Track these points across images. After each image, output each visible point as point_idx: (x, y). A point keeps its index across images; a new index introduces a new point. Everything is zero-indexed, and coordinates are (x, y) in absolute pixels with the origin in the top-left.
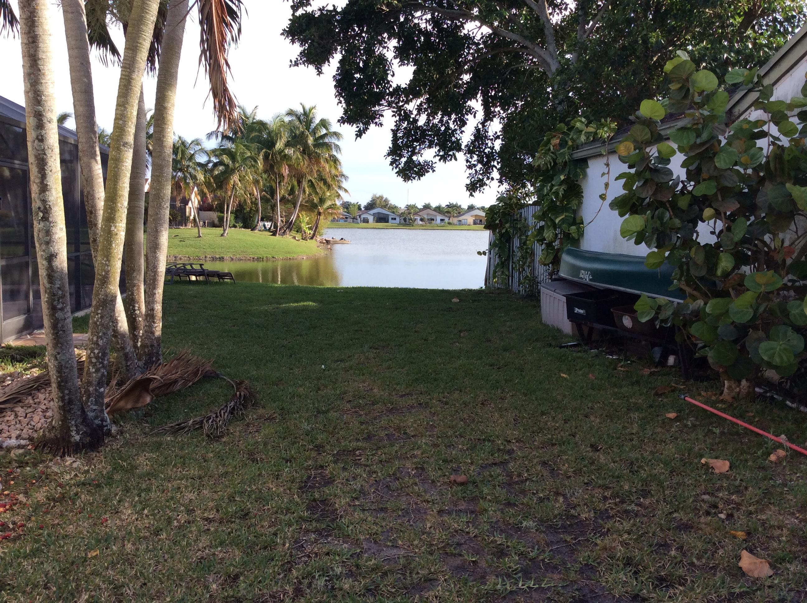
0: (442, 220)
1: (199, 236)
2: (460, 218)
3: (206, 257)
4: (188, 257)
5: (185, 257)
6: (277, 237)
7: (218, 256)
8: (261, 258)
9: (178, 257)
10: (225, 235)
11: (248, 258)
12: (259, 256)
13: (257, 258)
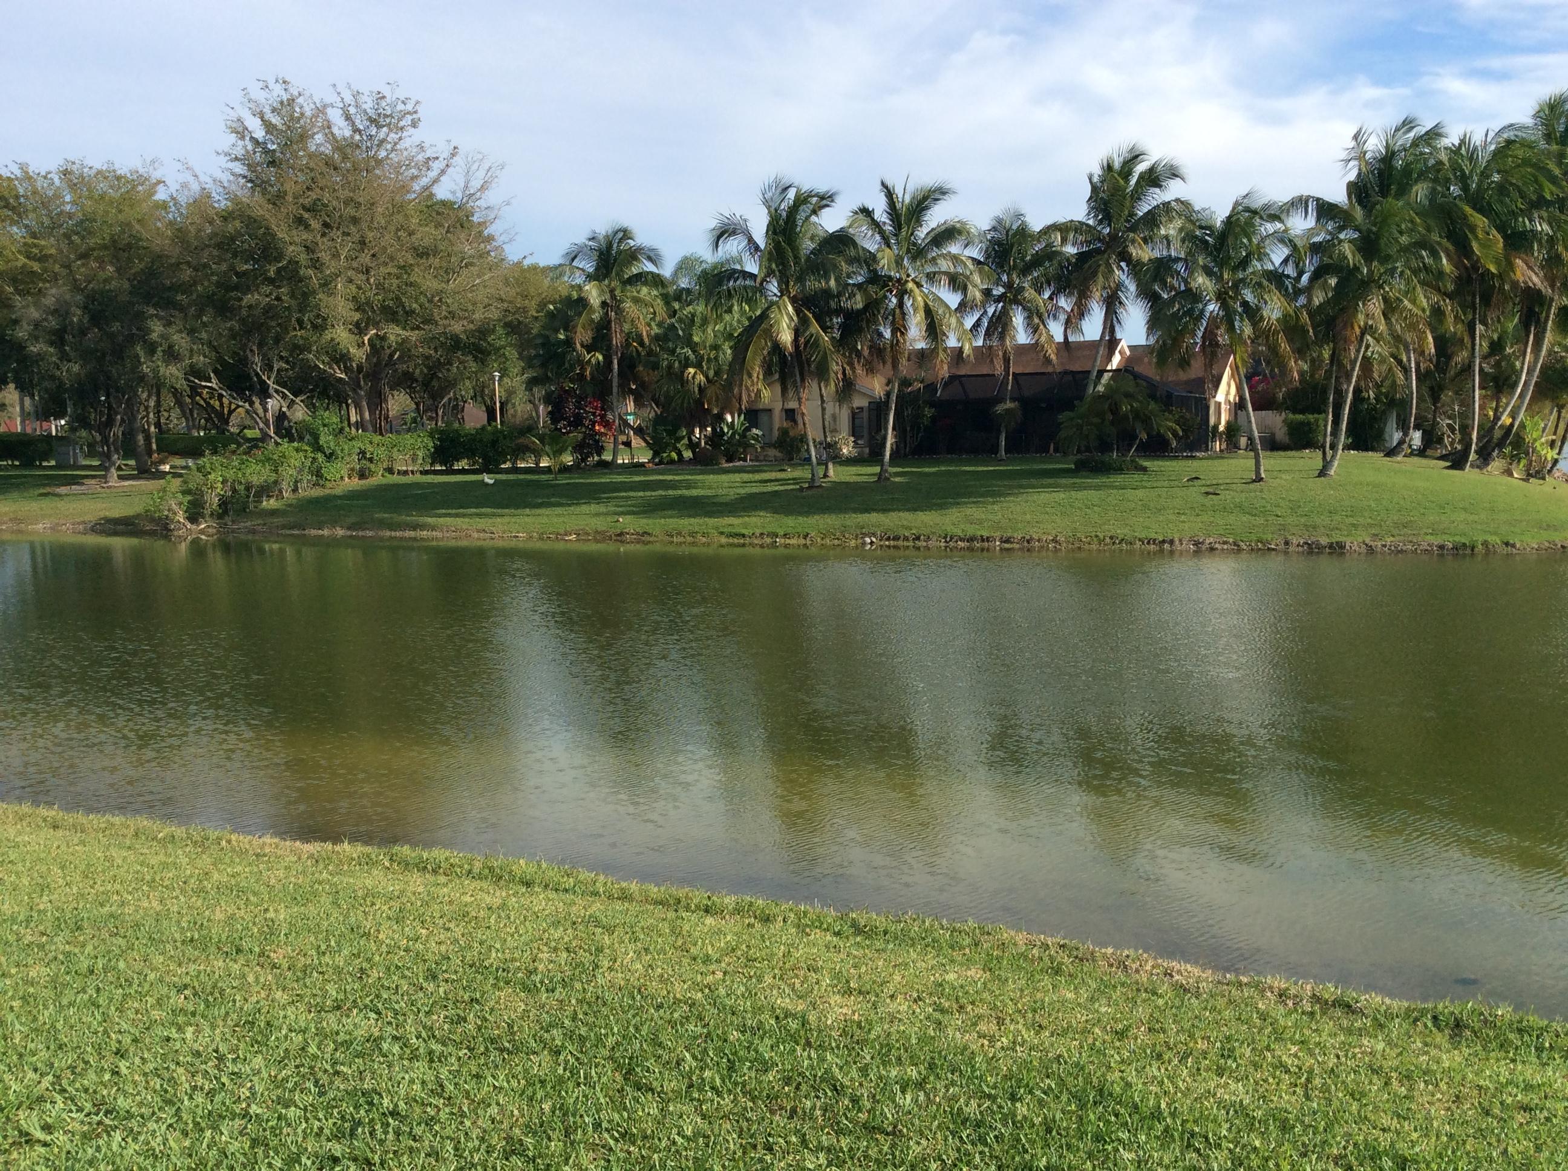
1: (1258, 478)
3: (1287, 543)
4: (1235, 544)
5: (1225, 543)
6: (1469, 474)
7: (1324, 541)
8: (1464, 545)
9: (1202, 543)
10: (1332, 472)
11: (1425, 546)
12: (1457, 539)
13: (1455, 548)
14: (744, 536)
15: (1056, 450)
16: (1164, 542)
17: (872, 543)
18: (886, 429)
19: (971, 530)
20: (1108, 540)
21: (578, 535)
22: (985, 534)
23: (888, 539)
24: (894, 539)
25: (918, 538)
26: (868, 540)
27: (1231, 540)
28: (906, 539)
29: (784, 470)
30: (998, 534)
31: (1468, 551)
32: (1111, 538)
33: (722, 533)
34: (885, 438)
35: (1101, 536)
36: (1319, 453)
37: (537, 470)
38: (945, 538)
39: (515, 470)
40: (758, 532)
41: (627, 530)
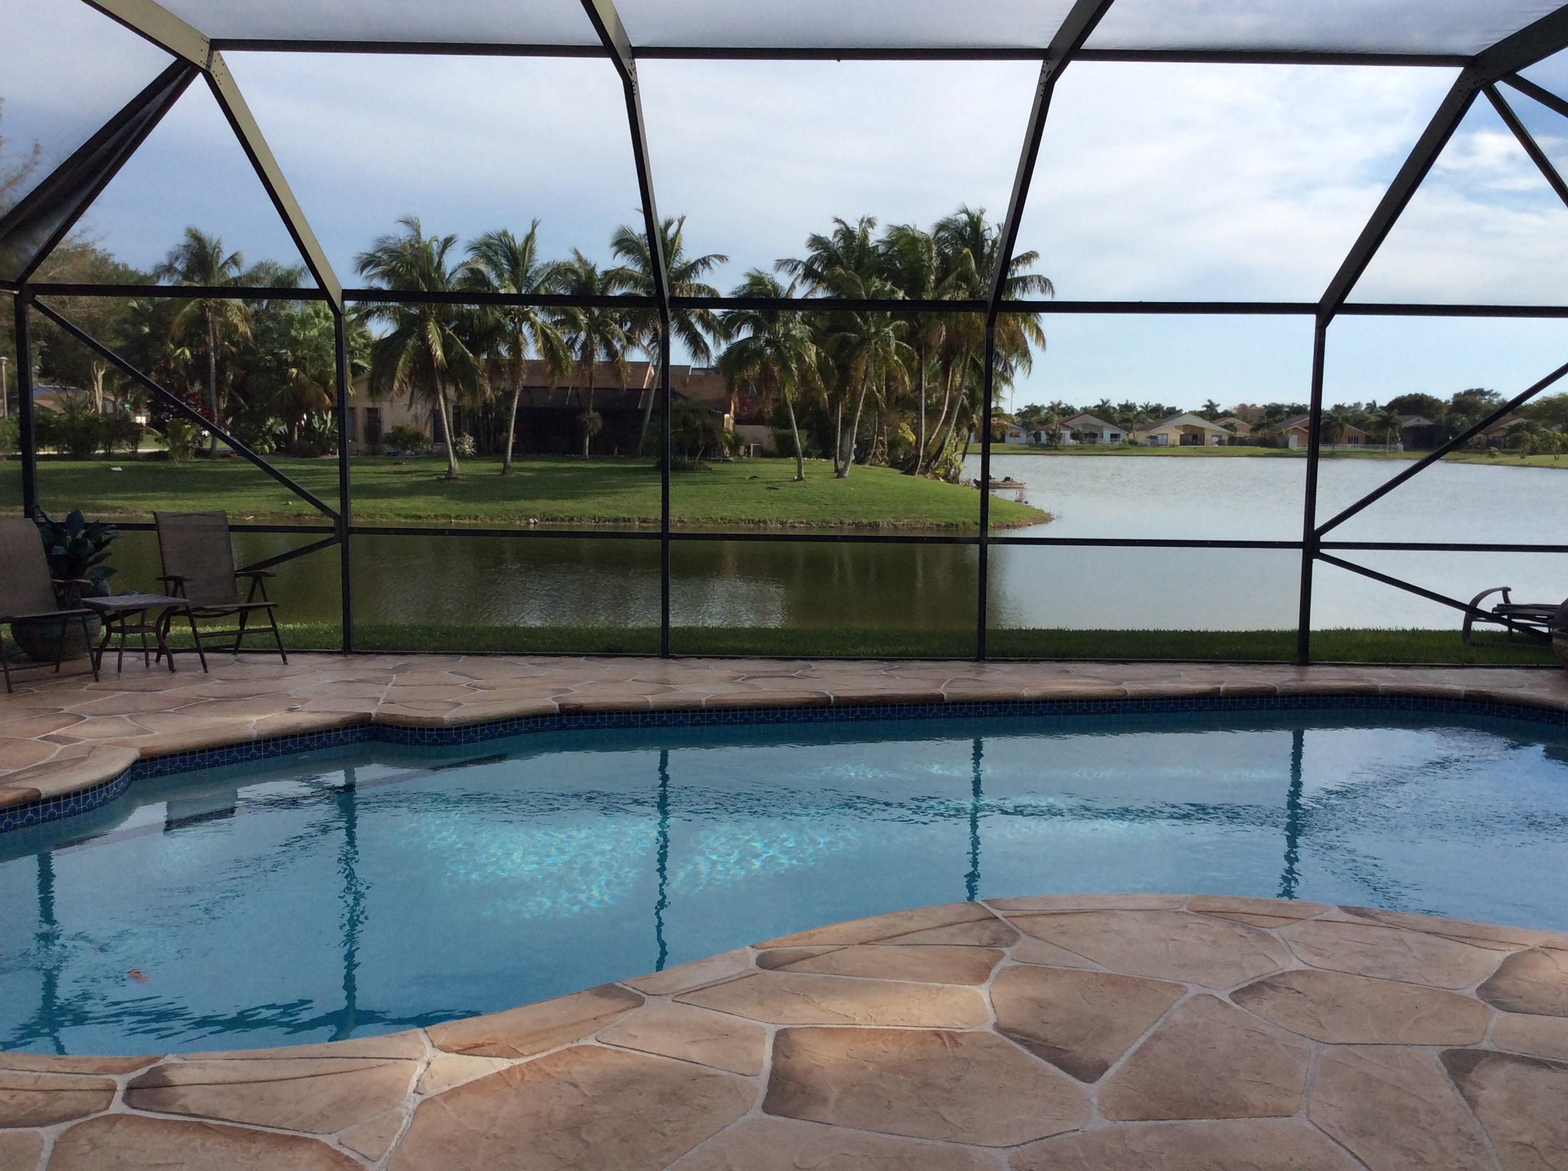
0: (1114, 436)
1: (800, 478)
2: (1154, 432)
3: (841, 523)
4: (807, 523)
5: (802, 522)
6: (918, 477)
7: (865, 521)
8: (952, 524)
9: (786, 523)
10: (846, 475)
11: (928, 524)
12: (947, 520)
13: (946, 526)
14: (420, 517)
15: (620, 452)
16: (759, 522)
17: (535, 523)
18: (508, 431)
19: (614, 513)
20: (719, 521)
21: (255, 516)
22: (626, 516)
23: (547, 520)
24: (552, 520)
25: (572, 519)
26: (532, 521)
27: (805, 521)
28: (563, 520)
29: (401, 464)
30: (635, 516)
31: (954, 528)
32: (722, 519)
33: (399, 515)
34: (508, 439)
35: (713, 517)
36: (833, 461)
37: (134, 456)
38: (595, 519)
39: (108, 456)
40: (433, 514)
41: (305, 512)
